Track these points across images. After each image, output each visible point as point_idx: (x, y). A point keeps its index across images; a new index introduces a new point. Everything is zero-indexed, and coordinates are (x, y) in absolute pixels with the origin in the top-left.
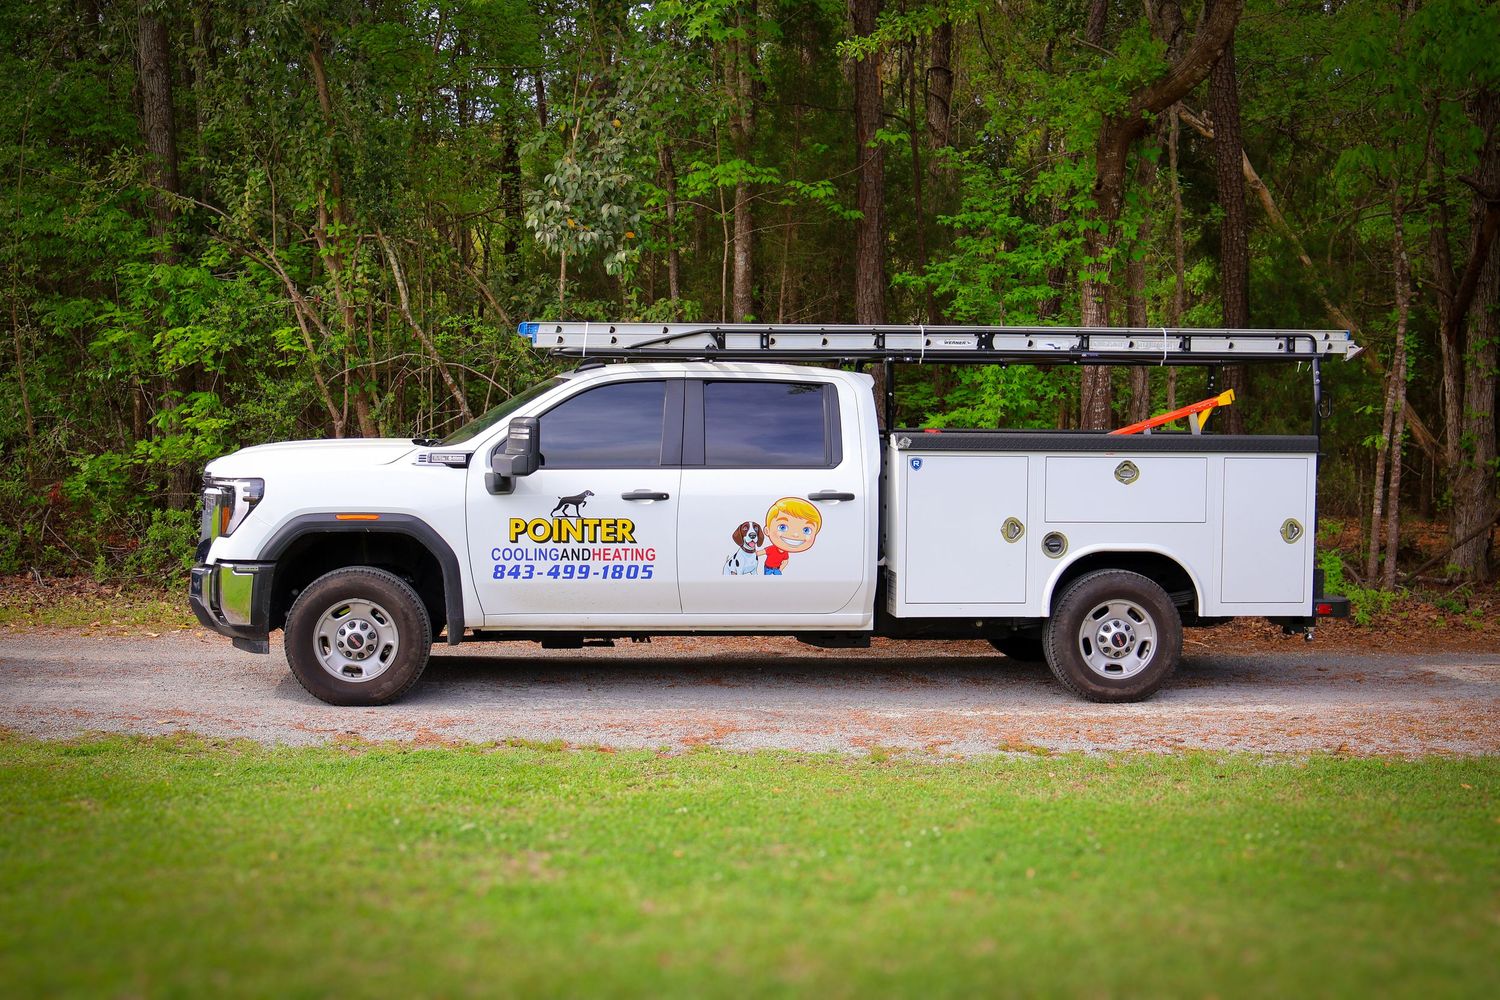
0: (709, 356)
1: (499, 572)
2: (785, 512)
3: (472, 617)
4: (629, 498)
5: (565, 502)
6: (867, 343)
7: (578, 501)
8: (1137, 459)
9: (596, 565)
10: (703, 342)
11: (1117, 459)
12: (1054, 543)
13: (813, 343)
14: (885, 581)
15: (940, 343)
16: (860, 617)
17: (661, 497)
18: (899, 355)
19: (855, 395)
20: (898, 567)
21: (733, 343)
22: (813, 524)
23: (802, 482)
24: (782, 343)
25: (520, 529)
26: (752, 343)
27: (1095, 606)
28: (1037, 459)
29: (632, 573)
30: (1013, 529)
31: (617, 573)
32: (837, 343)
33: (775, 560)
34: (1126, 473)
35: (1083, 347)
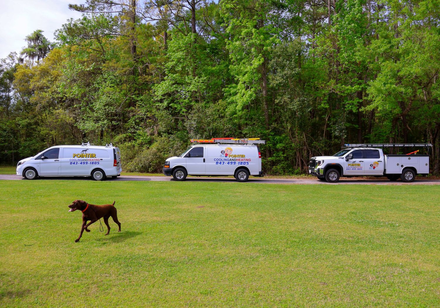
0: (366, 147)
1: (347, 169)
2: (375, 163)
3: (344, 174)
4: (360, 162)
5: (353, 162)
6: (382, 146)
7: (355, 162)
8: (410, 157)
9: (357, 168)
10: (366, 146)
11: (408, 157)
12: (402, 166)
13: (377, 146)
14: (385, 170)
15: (389, 146)
16: (382, 174)
17: (363, 161)
18: (385, 147)
19: (380, 151)
20: (386, 168)
21: (369, 146)
22: (378, 164)
23: (376, 160)
24: (373, 146)
25: (349, 165)
26: (371, 146)
27: (406, 172)
28: (400, 157)
29: (360, 169)
30: (398, 164)
31: (359, 169)
32: (379, 146)
33: (374, 168)
34: (409, 159)
35: (404, 146)
